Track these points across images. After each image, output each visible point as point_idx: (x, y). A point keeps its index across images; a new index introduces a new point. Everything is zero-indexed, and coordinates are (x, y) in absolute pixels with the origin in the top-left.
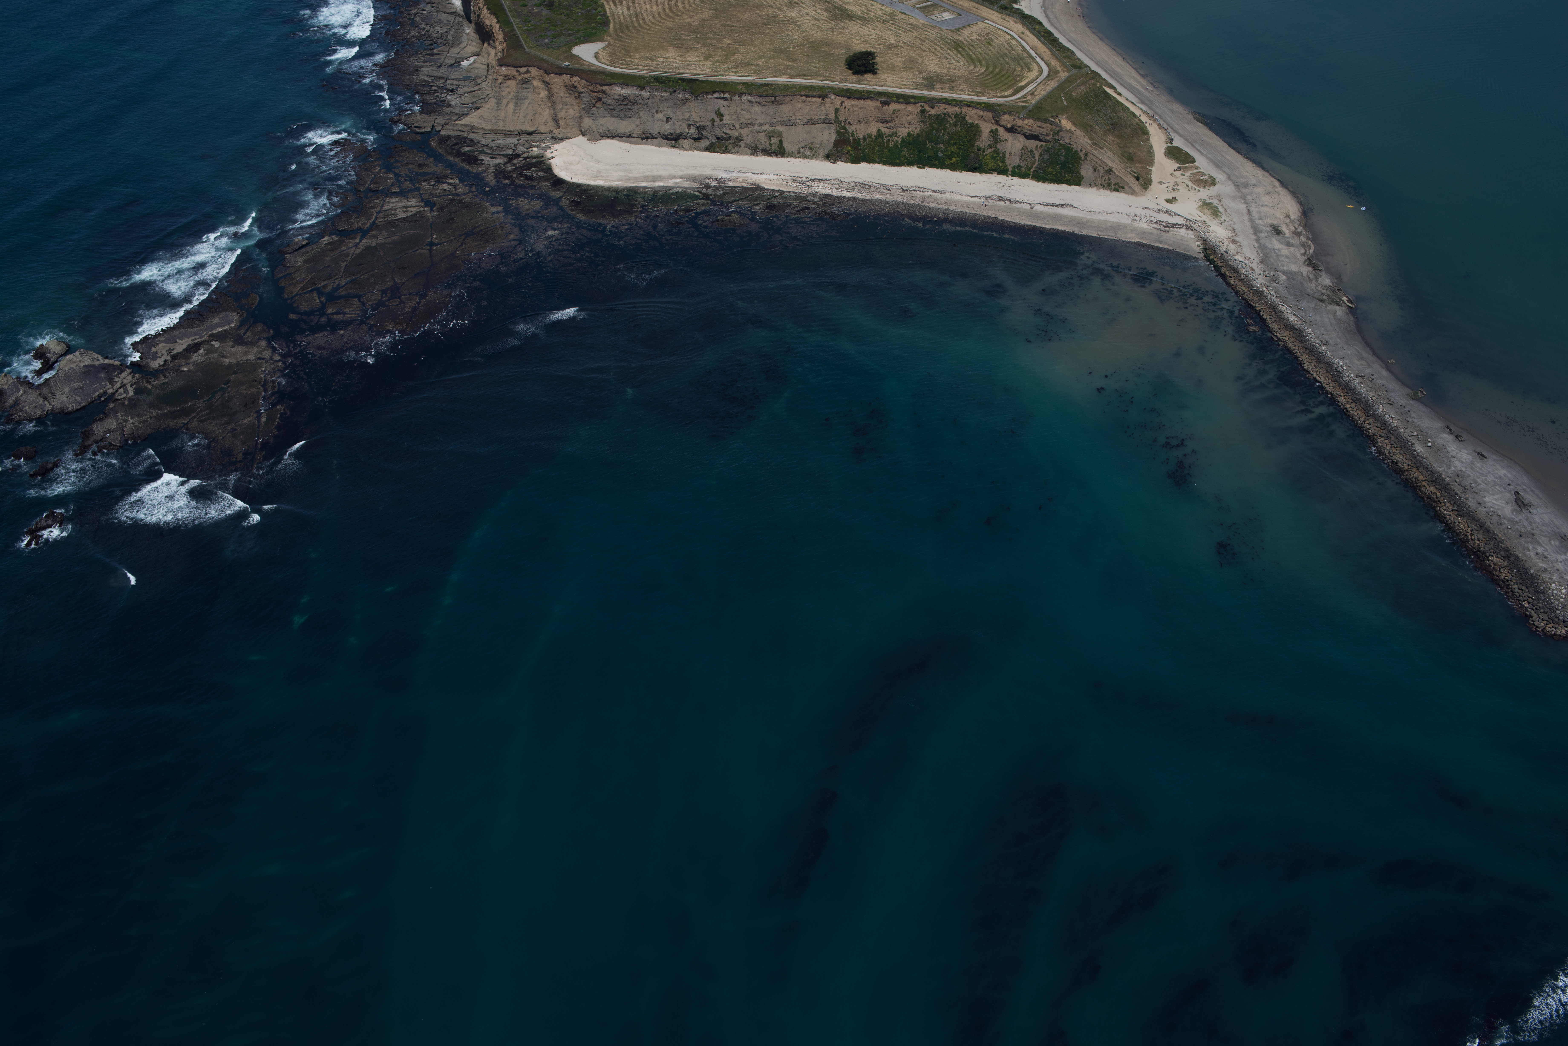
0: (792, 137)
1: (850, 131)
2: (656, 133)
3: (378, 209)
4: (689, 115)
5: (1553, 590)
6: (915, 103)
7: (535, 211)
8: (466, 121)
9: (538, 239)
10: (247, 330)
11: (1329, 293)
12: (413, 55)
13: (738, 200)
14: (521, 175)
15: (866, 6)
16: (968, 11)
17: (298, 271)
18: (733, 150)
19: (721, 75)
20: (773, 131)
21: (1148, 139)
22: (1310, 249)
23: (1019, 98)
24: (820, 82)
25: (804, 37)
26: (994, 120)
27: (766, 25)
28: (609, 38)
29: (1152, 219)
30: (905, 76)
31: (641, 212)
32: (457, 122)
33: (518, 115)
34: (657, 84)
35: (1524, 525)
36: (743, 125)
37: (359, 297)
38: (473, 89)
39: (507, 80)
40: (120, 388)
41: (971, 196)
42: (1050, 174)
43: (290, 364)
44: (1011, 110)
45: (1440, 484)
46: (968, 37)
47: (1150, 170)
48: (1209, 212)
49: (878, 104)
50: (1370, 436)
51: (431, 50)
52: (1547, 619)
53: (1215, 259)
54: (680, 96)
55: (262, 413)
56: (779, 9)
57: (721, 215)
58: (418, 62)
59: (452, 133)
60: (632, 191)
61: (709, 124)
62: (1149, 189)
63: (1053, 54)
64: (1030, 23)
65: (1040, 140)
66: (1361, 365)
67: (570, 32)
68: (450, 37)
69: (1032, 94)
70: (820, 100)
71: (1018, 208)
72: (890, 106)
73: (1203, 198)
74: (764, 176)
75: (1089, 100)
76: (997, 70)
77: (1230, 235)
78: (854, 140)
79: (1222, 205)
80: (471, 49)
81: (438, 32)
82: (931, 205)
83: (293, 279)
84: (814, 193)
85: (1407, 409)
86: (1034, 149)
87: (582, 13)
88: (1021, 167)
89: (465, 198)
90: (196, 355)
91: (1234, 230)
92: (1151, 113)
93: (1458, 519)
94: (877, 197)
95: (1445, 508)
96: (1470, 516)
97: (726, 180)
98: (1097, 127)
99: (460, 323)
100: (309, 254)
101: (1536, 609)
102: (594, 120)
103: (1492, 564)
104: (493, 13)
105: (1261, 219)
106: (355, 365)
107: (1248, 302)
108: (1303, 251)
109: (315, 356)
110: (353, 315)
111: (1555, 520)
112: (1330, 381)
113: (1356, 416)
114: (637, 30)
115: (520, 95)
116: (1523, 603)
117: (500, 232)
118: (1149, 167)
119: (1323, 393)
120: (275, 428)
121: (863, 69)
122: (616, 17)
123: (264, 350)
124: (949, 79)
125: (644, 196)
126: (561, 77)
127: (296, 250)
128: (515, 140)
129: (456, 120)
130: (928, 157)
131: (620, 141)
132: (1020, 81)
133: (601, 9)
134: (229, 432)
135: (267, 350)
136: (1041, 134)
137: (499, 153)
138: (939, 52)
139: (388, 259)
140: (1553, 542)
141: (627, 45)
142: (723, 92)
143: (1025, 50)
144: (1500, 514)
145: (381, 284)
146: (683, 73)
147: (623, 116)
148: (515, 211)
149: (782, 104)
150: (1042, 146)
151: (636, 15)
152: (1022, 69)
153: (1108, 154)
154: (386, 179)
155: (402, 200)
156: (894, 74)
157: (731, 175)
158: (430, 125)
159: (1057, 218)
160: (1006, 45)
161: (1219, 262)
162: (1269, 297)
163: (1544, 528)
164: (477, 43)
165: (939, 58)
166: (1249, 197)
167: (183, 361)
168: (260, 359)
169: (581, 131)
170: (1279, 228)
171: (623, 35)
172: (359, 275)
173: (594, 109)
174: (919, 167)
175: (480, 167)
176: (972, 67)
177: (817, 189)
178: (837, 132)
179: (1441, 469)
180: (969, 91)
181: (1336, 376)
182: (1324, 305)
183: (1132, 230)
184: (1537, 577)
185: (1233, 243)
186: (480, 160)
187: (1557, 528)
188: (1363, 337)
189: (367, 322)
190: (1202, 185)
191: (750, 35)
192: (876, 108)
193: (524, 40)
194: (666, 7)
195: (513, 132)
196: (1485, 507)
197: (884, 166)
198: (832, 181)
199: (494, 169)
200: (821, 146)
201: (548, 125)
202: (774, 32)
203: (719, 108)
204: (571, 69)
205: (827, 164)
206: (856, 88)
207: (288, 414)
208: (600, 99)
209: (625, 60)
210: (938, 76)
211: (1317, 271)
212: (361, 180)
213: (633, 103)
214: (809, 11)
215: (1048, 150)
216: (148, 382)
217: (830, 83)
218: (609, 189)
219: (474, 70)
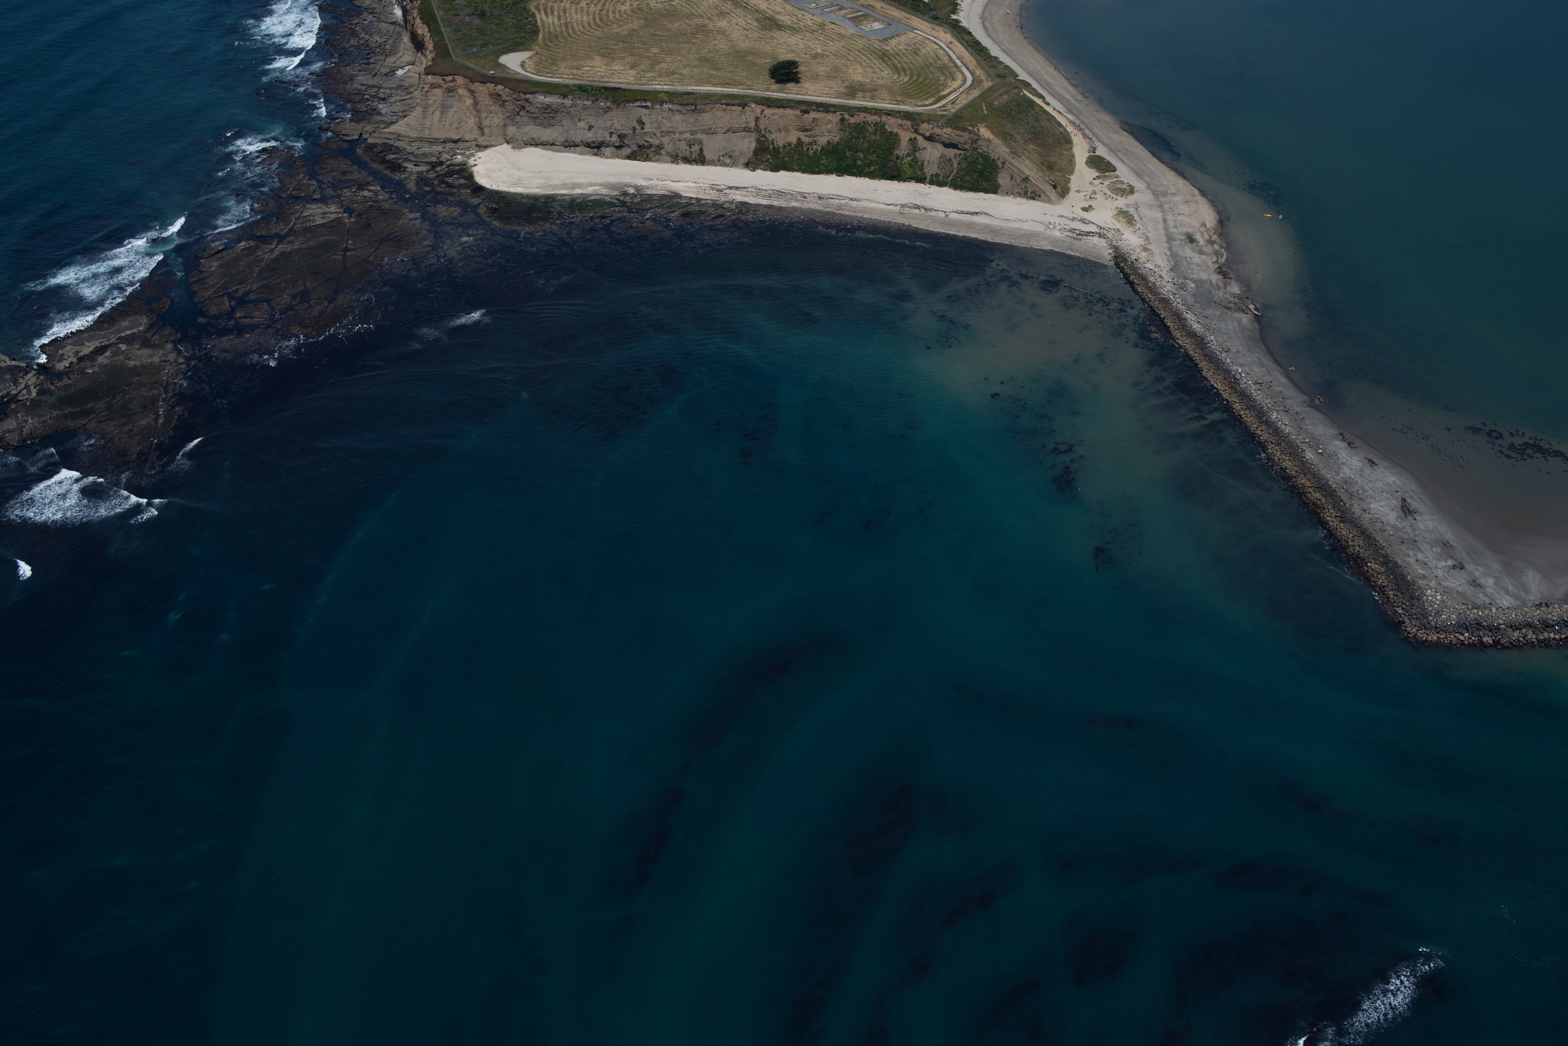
0: (712, 146)
1: (770, 139)
2: (579, 141)
3: (298, 215)
4: (611, 123)
5: (1428, 596)
6: (835, 112)
7: (452, 218)
8: (393, 129)
9: (451, 245)
10: (155, 333)
11: (1236, 301)
12: (349, 64)
13: (655, 208)
14: (442, 182)
15: (796, 16)
16: (899, 21)
17: (212, 275)
18: (654, 159)
19: (645, 84)
20: (694, 139)
21: (1071, 148)
22: (1222, 257)
23: (940, 107)
24: (742, 91)
25: (731, 46)
26: (913, 128)
27: (694, 34)
28: (537, 47)
29: (1066, 227)
30: (828, 85)
31: (557, 219)
32: (384, 130)
33: (444, 123)
34: (580, 93)
35: (1407, 532)
36: (664, 134)
37: (268, 301)
38: (404, 98)
39: (433, 88)
40: (23, 389)
41: (886, 204)
42: (968, 182)
43: (193, 367)
44: (930, 118)
45: (1325, 491)
46: (895, 46)
47: (1070, 179)
48: (1124, 220)
49: (798, 112)
50: (1261, 443)
51: (368, 59)
52: (1419, 625)
53: (1125, 267)
54: (602, 104)
55: (161, 414)
56: (709, 19)
57: (636, 222)
58: (353, 71)
59: (379, 141)
60: (550, 198)
61: (630, 132)
62: (1067, 197)
63: (979, 64)
64: (960, 33)
65: (959, 149)
66: (1261, 372)
67: (499, 41)
68: (388, 47)
69: (953, 103)
70: (740, 108)
71: (933, 216)
72: (810, 115)
73: (1119, 207)
74: (683, 184)
75: (1012, 109)
76: (921, 79)
77: (1143, 243)
78: (774, 148)
79: (1138, 214)
80: (407, 58)
81: (377, 41)
82: (846, 213)
83: (206, 284)
84: (731, 200)
85: (1302, 416)
86: (952, 158)
87: (513, 23)
88: (939, 175)
89: (385, 205)
90: (102, 357)
91: (1147, 239)
92: (1078, 122)
93: (1340, 526)
94: (793, 204)
95: (1328, 514)
96: (1352, 523)
97: (644, 187)
98: (1018, 136)
99: (365, 327)
100: (225, 259)
101: (1409, 615)
102: (518, 128)
103: (1370, 570)
104: (425, 23)
105: (1176, 227)
106: (257, 368)
107: (1153, 309)
108: (1215, 259)
109: (219, 359)
110: (261, 319)
111: (1439, 527)
112: (1227, 388)
113: (1249, 422)
114: (566, 39)
115: (446, 103)
116: (1397, 609)
117: (415, 238)
118: (1069, 175)
119: (1219, 400)
120: (171, 429)
121: (785, 78)
122: (546, 26)
123: (170, 352)
124: (872, 88)
125: (562, 203)
126: (486, 85)
127: (212, 255)
128: (440, 148)
129: (384, 128)
130: (847, 165)
131: (544, 149)
132: (943, 90)
133: (531, 19)
134: (126, 433)
135: (172, 353)
136: (959, 142)
137: (424, 161)
138: (865, 61)
139: (302, 264)
140: (1434, 549)
141: (554, 54)
142: (645, 100)
143: (951, 59)
144: (1384, 521)
145: (292, 289)
146: (607, 82)
147: (546, 124)
148: (432, 218)
149: (703, 112)
150: (960, 154)
151: (566, 25)
152: (946, 78)
153: (1026, 163)
154: (309, 185)
155: (322, 206)
156: (817, 83)
157: (650, 182)
158: (358, 133)
159: (971, 226)
160: (933, 54)
161: (1128, 270)
162: (1174, 304)
163: (1427, 535)
164: (413, 53)
165: (864, 67)
166: (1166, 206)
167: (88, 363)
168: (164, 361)
169: (505, 139)
170: (1194, 237)
171: (551, 45)
172: (271, 280)
173: (518, 117)
174: (837, 176)
175: (403, 174)
176: (896, 76)
177: (734, 197)
178: (756, 141)
179: (1329, 476)
180: (890, 100)
181: (1233, 382)
182: (1230, 313)
183: (1044, 238)
184: (1414, 583)
185: (1145, 251)
186: (404, 167)
187: (1441, 535)
188: (1265, 345)
189: (274, 326)
190: (1120, 194)
191: (677, 44)
192: (796, 116)
193: (452, 49)
194: (597, 16)
195: (438, 139)
196: (1369, 514)
197: (803, 174)
198: (750, 189)
199: (417, 176)
200: (741, 154)
201: (473, 133)
202: (701, 42)
203: (640, 117)
204: (496, 77)
205: (747, 173)
206: (777, 97)
207: (186, 415)
208: (524, 108)
209: (551, 69)
210: (861, 85)
211: (1227, 279)
212: (284, 186)
213: (556, 112)
214: (739, 20)
215: (966, 159)
216: (52, 383)
217: (752, 91)
218: (527, 196)
219: (408, 79)
